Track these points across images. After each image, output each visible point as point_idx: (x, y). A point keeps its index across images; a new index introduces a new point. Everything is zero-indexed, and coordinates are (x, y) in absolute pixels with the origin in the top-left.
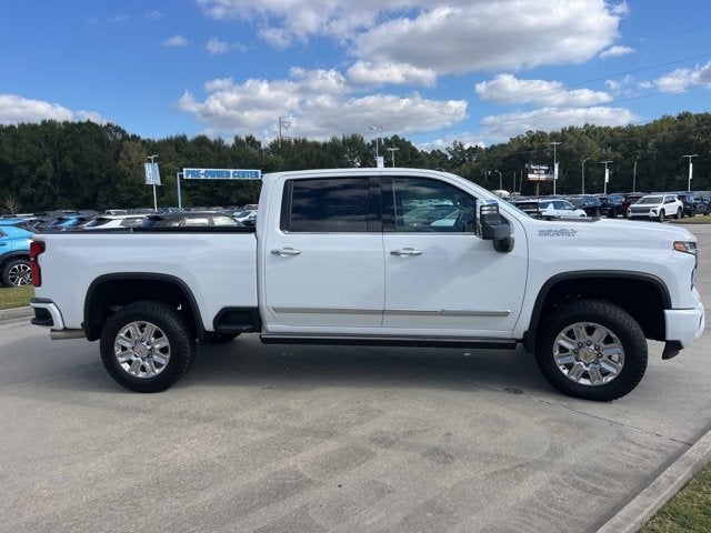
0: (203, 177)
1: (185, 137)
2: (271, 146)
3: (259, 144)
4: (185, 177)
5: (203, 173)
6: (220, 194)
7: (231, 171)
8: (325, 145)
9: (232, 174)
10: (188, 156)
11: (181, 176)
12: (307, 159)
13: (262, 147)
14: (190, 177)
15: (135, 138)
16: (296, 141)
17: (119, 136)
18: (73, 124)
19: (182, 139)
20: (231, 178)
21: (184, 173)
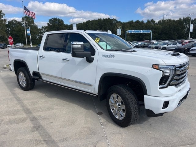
0: (133, 33)
1: (133, 21)
2: (159, 22)
3: (155, 22)
4: (128, 33)
5: (133, 31)
6: (140, 37)
7: (141, 30)
8: (177, 21)
9: (142, 31)
10: (133, 26)
11: (127, 32)
12: (169, 26)
13: (156, 23)
14: (129, 33)
15: (119, 22)
16: (167, 20)
17: (116, 22)
18: (105, 19)
19: (132, 22)
20: (141, 32)
21: (128, 31)
